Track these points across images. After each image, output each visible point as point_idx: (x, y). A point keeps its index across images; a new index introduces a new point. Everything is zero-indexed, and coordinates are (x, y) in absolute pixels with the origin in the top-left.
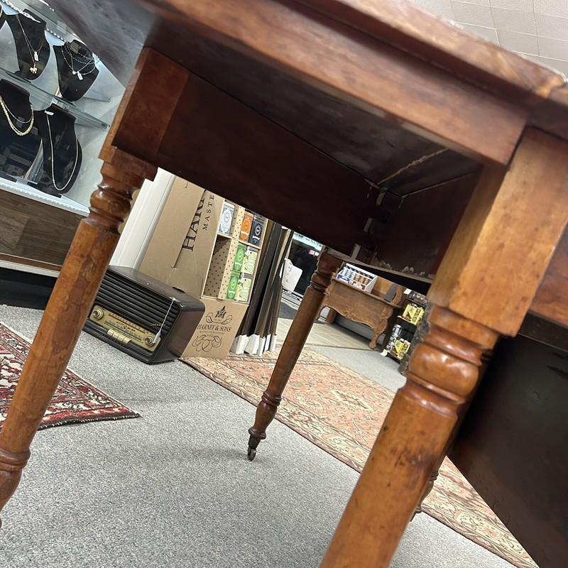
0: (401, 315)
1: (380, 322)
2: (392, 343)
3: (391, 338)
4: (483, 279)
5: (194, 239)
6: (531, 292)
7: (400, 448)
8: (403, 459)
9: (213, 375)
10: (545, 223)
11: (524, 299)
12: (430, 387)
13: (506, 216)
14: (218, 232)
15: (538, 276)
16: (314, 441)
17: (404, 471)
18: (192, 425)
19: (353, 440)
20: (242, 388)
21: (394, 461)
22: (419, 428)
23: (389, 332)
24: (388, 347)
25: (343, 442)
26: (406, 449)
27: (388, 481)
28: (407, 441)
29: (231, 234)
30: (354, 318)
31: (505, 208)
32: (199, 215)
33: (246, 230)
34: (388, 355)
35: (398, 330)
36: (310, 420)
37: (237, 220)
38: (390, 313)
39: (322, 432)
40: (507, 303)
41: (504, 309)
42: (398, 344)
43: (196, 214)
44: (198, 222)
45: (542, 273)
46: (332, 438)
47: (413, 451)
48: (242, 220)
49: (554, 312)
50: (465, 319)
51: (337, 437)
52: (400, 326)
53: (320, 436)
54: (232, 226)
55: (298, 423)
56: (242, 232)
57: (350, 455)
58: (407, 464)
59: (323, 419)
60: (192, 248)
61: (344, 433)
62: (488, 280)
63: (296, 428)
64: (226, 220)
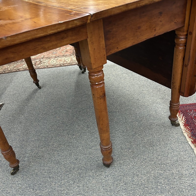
4: (95, 58)
6: (105, 53)
7: (99, 97)
8: (101, 98)
9: (3, 72)
10: (100, 37)
11: (105, 55)
13: (92, 42)
15: (104, 49)
16: (48, 67)
17: (102, 99)
18: (17, 93)
19: (55, 57)
20: (15, 68)
21: (99, 99)
22: (100, 91)
25: (54, 60)
26: (100, 96)
27: (100, 103)
28: (100, 95)
31: (90, 41)
36: (41, 61)
39: (47, 62)
40: (102, 59)
41: (102, 60)
45: (105, 47)
46: (51, 62)
47: (101, 95)
49: (111, 52)
50: (96, 68)
51: (51, 60)
53: (47, 64)
55: (39, 65)
57: (59, 63)
58: (102, 98)
59: (43, 57)
61: (51, 57)
62: (96, 58)
63: (40, 68)
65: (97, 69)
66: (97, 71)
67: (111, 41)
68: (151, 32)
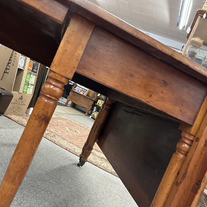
0: (96, 103)
1: (89, 106)
2: (93, 113)
3: (93, 112)
4: (61, 61)
5: (9, 69)
6: (76, 66)
7: (36, 114)
8: (37, 118)
9: (17, 121)
10: (80, 44)
11: (74, 68)
12: (48, 96)
13: (68, 41)
14: (18, 67)
15: (78, 61)
16: (54, 142)
17: (37, 121)
18: (4, 136)
19: (70, 142)
21: (34, 119)
22: (42, 108)
23: (92, 110)
24: (92, 115)
25: (66, 143)
26: (38, 114)
27: (32, 125)
28: (39, 112)
29: (24, 68)
30: (80, 105)
31: (67, 38)
32: (11, 60)
33: (30, 67)
34: (92, 117)
35: (95, 109)
36: (54, 136)
37: (27, 63)
38: (93, 103)
39: (58, 139)
40: (69, 69)
41: (68, 70)
42: (95, 114)
43: (10, 60)
44: (10, 63)
45: (79, 59)
46: (62, 142)
47: (40, 115)
48: (29, 63)
49: (84, 72)
50: (56, 73)
51: (64, 141)
52: (96, 107)
53: (57, 141)
54: (25, 65)
55: (49, 137)
56: (29, 68)
57: (67, 146)
58: (38, 119)
59: (60, 136)
60: (8, 73)
61: (67, 140)
62: (62, 61)
63: (48, 138)
64: (22, 63)
65: (55, 76)
66: (54, 77)
67: (90, 59)
68: (145, 94)
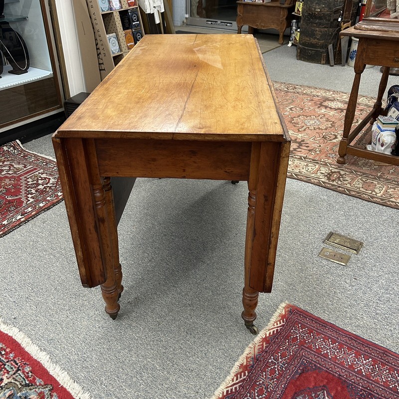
0: (294, 11)
1: (281, 23)
2: (293, 35)
3: (292, 32)
5: (103, 64)
14: (112, 55)
23: (289, 26)
24: (291, 39)
29: (121, 50)
30: (264, 27)
32: (99, 49)
33: (130, 42)
34: (293, 45)
35: (294, 24)
37: (121, 39)
38: (286, 13)
42: (297, 34)
43: (97, 49)
44: (100, 53)
48: (124, 38)
52: (294, 21)
54: (120, 45)
56: (128, 45)
60: (104, 70)
64: (114, 45)
68: (177, 171)
